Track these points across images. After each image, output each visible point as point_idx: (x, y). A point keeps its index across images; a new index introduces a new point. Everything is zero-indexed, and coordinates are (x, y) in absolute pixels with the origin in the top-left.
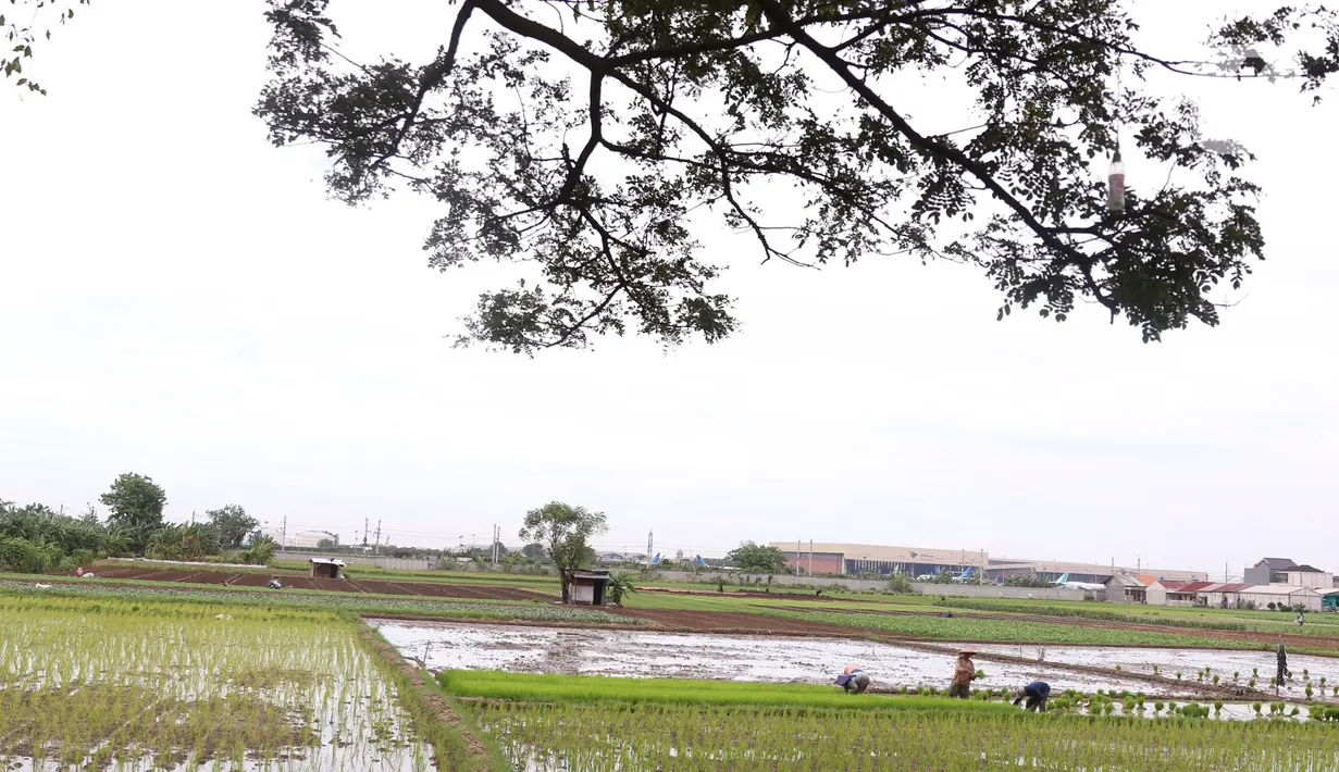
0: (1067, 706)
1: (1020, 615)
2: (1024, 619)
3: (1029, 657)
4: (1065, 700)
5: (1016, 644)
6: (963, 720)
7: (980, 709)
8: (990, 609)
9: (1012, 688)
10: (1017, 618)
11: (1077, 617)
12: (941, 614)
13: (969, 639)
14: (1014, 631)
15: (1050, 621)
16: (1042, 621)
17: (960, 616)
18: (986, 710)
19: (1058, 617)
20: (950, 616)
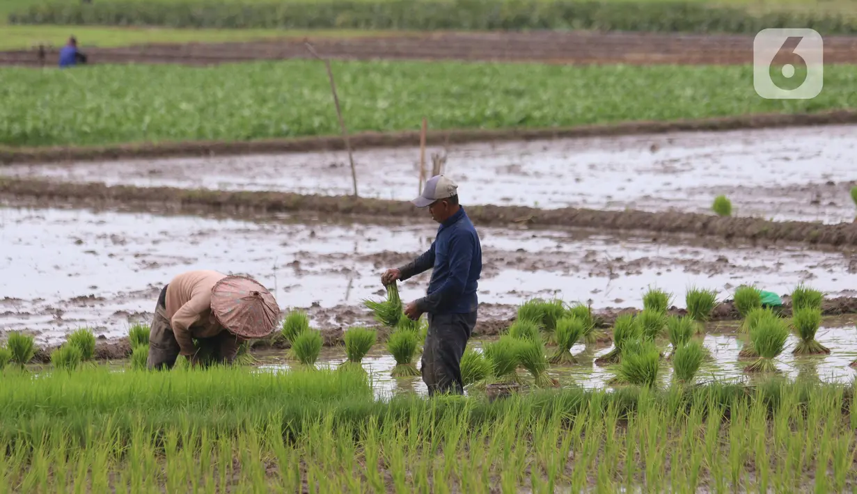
0: (531, 362)
1: (347, 35)
2: (364, 52)
3: (386, 195)
4: (525, 344)
5: (336, 146)
6: (141, 449)
7: (202, 401)
8: (230, 23)
9: (324, 314)
10: (339, 49)
11: (562, 30)
12: (41, 56)
13: (155, 141)
14: (323, 99)
15: (463, 53)
16: (436, 53)
17: (116, 56)
18: (227, 405)
19: (495, 36)
20: (77, 57)
